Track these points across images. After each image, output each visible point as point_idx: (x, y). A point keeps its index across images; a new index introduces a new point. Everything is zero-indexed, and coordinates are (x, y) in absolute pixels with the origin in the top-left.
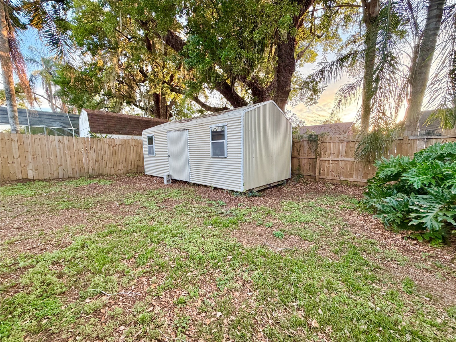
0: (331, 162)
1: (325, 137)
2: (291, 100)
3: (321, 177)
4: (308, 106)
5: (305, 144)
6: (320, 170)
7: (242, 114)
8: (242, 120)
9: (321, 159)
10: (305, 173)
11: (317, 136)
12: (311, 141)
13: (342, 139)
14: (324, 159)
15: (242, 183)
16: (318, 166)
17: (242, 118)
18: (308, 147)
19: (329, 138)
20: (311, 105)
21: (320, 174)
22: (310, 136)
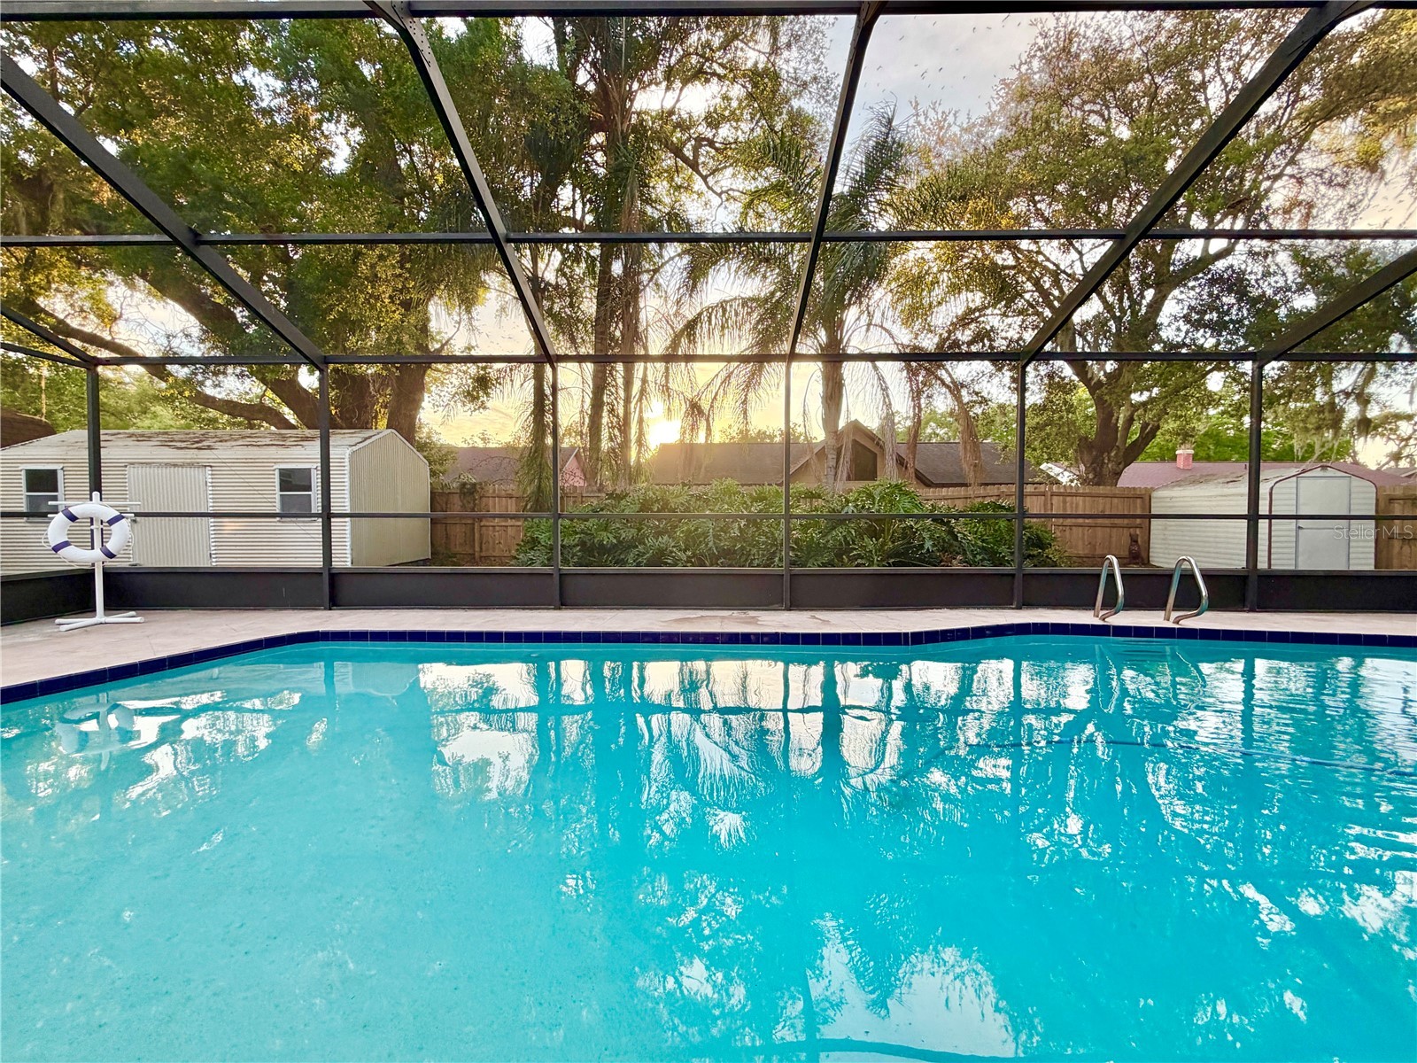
0: (497, 528)
1: (486, 488)
2: (430, 392)
3: (483, 554)
4: (469, 412)
5: (456, 499)
6: (481, 544)
7: (347, 456)
8: (347, 464)
9: (482, 524)
10: (458, 549)
11: (474, 485)
12: (464, 494)
13: (510, 492)
14: (487, 524)
15: (349, 560)
16: (477, 535)
17: (347, 460)
18: (460, 503)
19: (491, 491)
20: (475, 410)
21: (481, 548)
22: (464, 485)
